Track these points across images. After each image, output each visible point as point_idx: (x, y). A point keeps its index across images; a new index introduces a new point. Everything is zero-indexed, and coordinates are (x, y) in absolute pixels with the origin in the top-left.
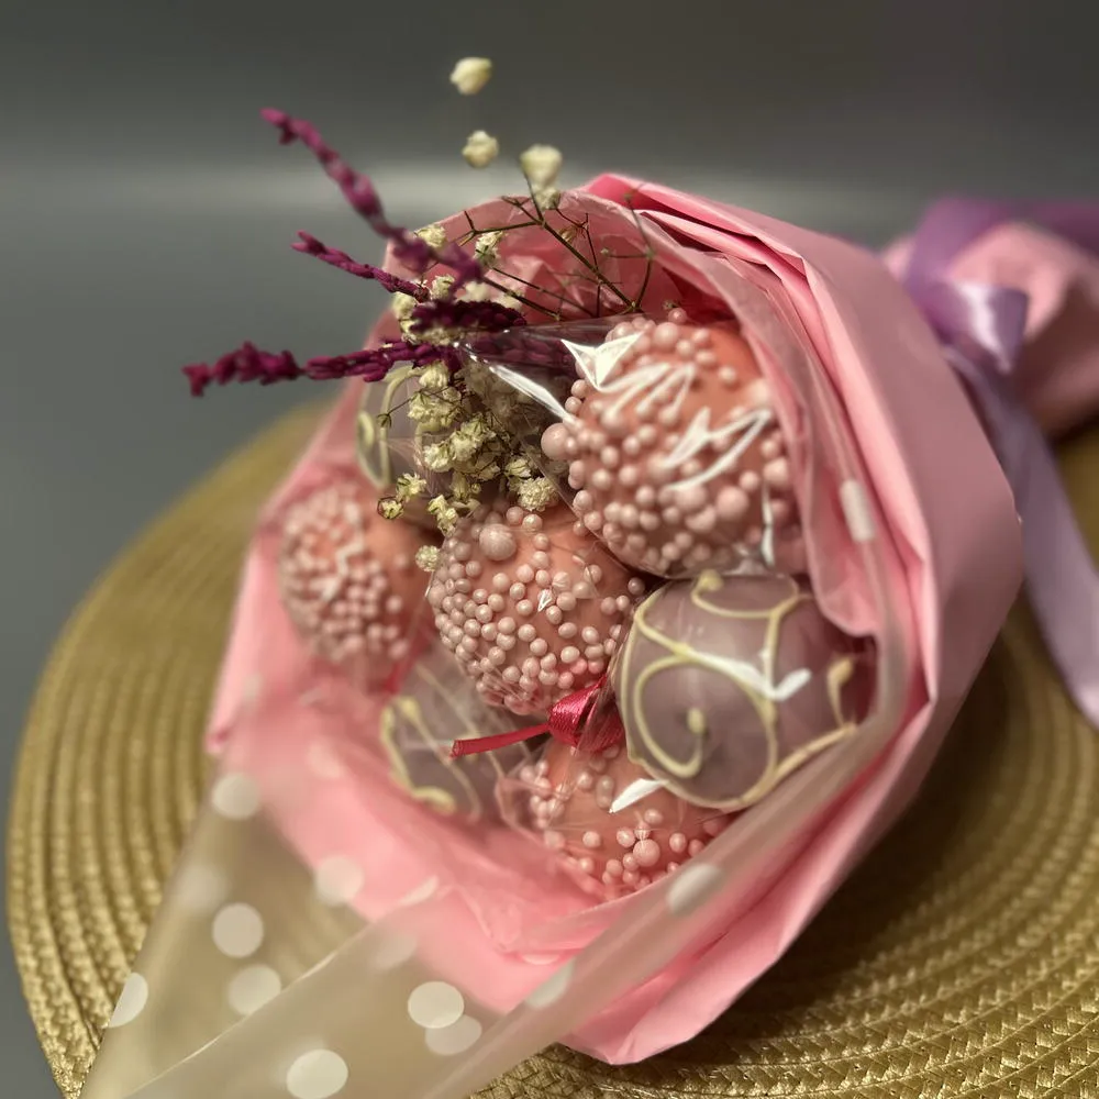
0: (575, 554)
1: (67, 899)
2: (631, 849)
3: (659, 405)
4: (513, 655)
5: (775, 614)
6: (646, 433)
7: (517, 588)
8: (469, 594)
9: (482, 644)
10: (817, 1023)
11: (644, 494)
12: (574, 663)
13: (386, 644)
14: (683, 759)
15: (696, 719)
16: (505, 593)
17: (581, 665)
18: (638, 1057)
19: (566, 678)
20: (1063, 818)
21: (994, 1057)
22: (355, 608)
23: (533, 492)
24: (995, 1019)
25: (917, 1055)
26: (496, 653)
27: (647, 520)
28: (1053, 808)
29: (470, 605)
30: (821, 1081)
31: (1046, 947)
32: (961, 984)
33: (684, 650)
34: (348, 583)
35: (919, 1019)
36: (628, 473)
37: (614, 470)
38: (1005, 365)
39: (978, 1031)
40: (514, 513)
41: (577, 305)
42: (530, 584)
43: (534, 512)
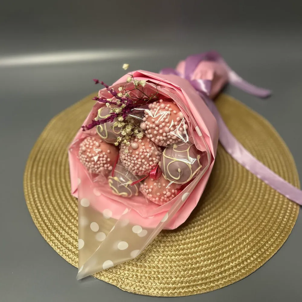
0: (149, 145)
1: (54, 231)
2: (166, 194)
3: (165, 119)
4: (141, 166)
5: (188, 150)
6: (163, 124)
7: (141, 154)
8: (131, 156)
9: (135, 164)
10: (199, 216)
11: (164, 134)
12: (152, 164)
13: (107, 167)
14: (177, 177)
15: (179, 170)
16: (138, 155)
17: (153, 164)
18: (176, 227)
19: (150, 167)
20: (229, 173)
21: (227, 214)
22: (102, 162)
23: (140, 135)
24: (226, 208)
25: (216, 217)
26: (138, 166)
27: (165, 138)
28: (227, 171)
29: (132, 158)
30: (202, 225)
31: (231, 195)
32: (220, 204)
33: (175, 159)
34: (99, 157)
35: (215, 211)
36: (161, 131)
37: (158, 131)
38: (208, 94)
39: (224, 211)
40: (136, 140)
41: (138, 98)
42: (143, 152)
43: (141, 139)
